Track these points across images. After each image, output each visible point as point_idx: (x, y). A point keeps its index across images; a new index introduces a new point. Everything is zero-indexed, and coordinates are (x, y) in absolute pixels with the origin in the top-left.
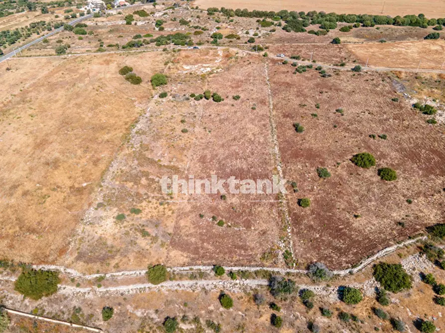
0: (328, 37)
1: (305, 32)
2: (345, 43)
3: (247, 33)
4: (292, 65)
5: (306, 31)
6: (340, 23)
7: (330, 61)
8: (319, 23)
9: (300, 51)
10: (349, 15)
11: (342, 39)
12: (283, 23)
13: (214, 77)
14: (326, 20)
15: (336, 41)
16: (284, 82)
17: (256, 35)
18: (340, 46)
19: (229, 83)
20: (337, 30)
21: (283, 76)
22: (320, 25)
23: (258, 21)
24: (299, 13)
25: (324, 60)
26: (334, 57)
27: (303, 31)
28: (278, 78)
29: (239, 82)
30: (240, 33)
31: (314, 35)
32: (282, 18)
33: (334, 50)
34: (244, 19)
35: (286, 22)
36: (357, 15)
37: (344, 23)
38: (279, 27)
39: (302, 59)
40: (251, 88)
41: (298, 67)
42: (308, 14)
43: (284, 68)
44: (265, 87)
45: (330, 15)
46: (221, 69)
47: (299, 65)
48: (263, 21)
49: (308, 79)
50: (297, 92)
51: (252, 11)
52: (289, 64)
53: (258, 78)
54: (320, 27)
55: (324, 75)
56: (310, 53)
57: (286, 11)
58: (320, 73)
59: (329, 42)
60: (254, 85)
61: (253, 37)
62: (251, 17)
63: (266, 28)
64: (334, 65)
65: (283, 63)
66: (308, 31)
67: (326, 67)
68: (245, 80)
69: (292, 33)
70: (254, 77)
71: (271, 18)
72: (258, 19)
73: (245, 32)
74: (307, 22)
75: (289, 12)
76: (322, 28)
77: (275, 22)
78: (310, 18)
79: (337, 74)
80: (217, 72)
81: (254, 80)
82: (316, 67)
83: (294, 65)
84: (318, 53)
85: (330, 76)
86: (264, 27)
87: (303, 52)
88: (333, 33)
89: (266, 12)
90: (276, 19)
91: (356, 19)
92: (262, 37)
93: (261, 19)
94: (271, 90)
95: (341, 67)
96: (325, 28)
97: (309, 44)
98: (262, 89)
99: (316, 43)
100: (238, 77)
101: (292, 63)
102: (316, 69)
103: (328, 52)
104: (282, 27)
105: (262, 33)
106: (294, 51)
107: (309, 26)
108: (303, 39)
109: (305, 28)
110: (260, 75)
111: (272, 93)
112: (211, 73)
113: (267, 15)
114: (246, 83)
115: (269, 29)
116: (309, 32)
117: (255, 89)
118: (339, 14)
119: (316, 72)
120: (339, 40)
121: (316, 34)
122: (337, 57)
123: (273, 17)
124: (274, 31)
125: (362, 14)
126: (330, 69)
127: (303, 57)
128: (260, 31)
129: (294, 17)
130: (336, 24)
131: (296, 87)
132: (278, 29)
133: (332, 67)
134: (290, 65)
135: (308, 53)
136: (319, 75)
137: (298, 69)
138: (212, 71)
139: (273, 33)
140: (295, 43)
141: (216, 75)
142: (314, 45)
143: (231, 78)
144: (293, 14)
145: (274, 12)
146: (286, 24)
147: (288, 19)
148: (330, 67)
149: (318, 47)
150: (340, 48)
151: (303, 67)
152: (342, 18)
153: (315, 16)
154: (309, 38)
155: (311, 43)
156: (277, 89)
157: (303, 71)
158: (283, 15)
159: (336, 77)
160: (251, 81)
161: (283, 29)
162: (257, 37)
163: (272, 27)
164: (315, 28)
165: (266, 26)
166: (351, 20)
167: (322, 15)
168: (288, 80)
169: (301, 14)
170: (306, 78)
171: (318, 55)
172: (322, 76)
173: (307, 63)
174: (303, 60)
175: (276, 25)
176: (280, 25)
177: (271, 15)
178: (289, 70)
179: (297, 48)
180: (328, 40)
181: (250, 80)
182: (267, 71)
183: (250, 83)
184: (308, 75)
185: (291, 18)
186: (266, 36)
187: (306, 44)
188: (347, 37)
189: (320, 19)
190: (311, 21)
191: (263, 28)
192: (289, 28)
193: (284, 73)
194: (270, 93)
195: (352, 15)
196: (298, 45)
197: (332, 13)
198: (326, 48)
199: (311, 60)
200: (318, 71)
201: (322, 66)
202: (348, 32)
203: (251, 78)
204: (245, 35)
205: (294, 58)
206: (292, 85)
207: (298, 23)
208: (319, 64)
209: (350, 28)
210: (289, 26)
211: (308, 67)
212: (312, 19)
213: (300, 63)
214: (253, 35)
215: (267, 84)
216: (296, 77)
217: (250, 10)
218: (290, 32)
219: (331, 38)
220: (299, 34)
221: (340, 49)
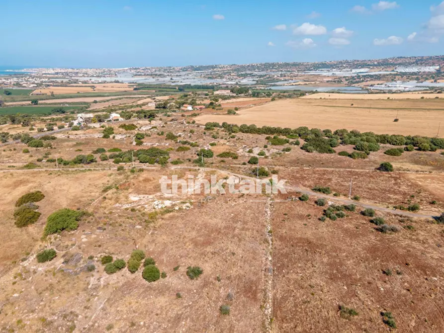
0: (369, 162)
1: (334, 154)
2: (399, 170)
3: (250, 151)
4: (316, 202)
5: (335, 152)
6: (382, 145)
7: (385, 200)
8: (351, 143)
9: (330, 180)
10: (394, 135)
11: (395, 165)
12: (302, 142)
13: (171, 218)
14: (362, 140)
15: (385, 167)
16: (301, 238)
17: (261, 154)
18: (394, 175)
19: (194, 234)
20: (380, 152)
21: (299, 224)
22: (354, 146)
23: (267, 138)
24: (324, 131)
25: (373, 198)
26: (389, 191)
27: (330, 151)
28: (290, 229)
29: (212, 232)
30: (240, 152)
31: (348, 158)
32: (300, 136)
33: (383, 181)
34: (251, 135)
35: (306, 140)
36: (405, 136)
37: (388, 145)
38: (296, 146)
39: (334, 193)
40: (232, 247)
41: (329, 209)
42: (336, 133)
43: (301, 209)
44: (261, 248)
45: (366, 134)
46: (188, 204)
47: (330, 203)
48: (274, 138)
49: (353, 235)
50: (330, 264)
51: (261, 127)
52: (310, 200)
53: (249, 226)
54: (354, 148)
55: (380, 227)
56: (346, 184)
57: (305, 128)
58: (372, 221)
59: (373, 168)
60: (240, 240)
61: (258, 156)
62: (260, 134)
63: (278, 147)
64: (396, 208)
65: (300, 198)
66: (338, 151)
67: (381, 210)
68: (225, 228)
69: (315, 154)
70: (245, 223)
71: (285, 135)
72: (268, 136)
73: (248, 150)
74: (335, 140)
75: (310, 129)
76: (358, 149)
77: (291, 140)
78: (339, 137)
79: (409, 227)
80: (180, 209)
81: (243, 229)
82: (363, 210)
83: (320, 203)
84: (359, 184)
85: (393, 230)
86: (275, 145)
87: (334, 180)
88: (377, 157)
89: (279, 128)
90: (292, 136)
91: (405, 141)
92: (270, 158)
93: (272, 136)
94: (274, 256)
95: (411, 212)
96: (363, 150)
97: (342, 170)
98: (254, 253)
99: (352, 168)
100: (213, 222)
101: (316, 198)
102: (363, 213)
103: (377, 183)
104: (301, 145)
105: (271, 152)
106: (320, 179)
107: (339, 147)
108: (333, 162)
109: (333, 148)
110: (255, 219)
111: (274, 265)
112: (168, 210)
113: (281, 132)
114: (226, 234)
115: (282, 147)
116: (340, 154)
117: (240, 252)
118: (380, 134)
119: (363, 220)
120: (391, 166)
121: (350, 156)
122: (395, 194)
123: (289, 134)
124: (288, 150)
125: (412, 135)
126: (389, 214)
127: (334, 190)
128: (268, 150)
129: (317, 135)
130: (379, 146)
131: (327, 253)
132: (295, 148)
133: (391, 210)
134: (313, 203)
135: (343, 183)
136: (371, 227)
137: (328, 212)
138: (173, 205)
139: (286, 153)
140: (320, 167)
141: (176, 214)
142: (350, 172)
143: (200, 222)
144: (316, 133)
145: (290, 129)
146: (306, 143)
147: (309, 136)
148: (388, 210)
149: (357, 174)
150: (396, 179)
151: (338, 209)
152: (384, 139)
153: (345, 135)
154: (340, 161)
155: (345, 168)
156: (286, 255)
157: (338, 215)
158: (301, 133)
159: (408, 233)
160: (237, 231)
161: (302, 148)
162: (263, 157)
163: (287, 145)
164: (349, 149)
165: (278, 145)
166: (398, 142)
167: (355, 134)
168: (309, 234)
169: (327, 132)
170: (346, 231)
171: (359, 187)
172: (377, 229)
173: (342, 201)
174: (334, 195)
175: (292, 143)
176: (297, 143)
177: (286, 132)
178: (312, 212)
179: (324, 174)
180: (372, 166)
181: (234, 229)
182: (269, 212)
183: (233, 237)
184: (350, 226)
185: (313, 135)
186: (276, 157)
187: (337, 170)
188: (399, 162)
189: (353, 139)
190: (340, 141)
191: (274, 146)
192: (309, 148)
193: (301, 217)
194: (269, 265)
195: (399, 136)
196: (325, 171)
197: (369, 133)
198: (371, 177)
199: (350, 197)
200: (366, 217)
201: (373, 208)
202: (398, 155)
203: (239, 225)
204: (247, 154)
205: (319, 190)
206: (318, 247)
207: (323, 142)
208: (366, 204)
209: (401, 151)
210: (311, 145)
211: (346, 208)
212: (341, 139)
213: (331, 200)
214: (258, 155)
215: (266, 241)
216: (325, 229)
217: (259, 126)
218: (312, 152)
219: (375, 162)
220: (325, 156)
221: (395, 180)
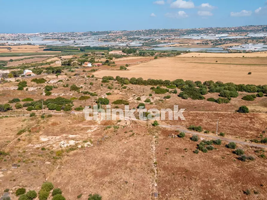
0: (231, 106)
1: (204, 100)
2: (253, 112)
3: (139, 99)
4: (191, 139)
5: (205, 98)
6: (240, 92)
7: (243, 135)
8: (217, 91)
9: (201, 120)
10: (248, 85)
11: (250, 108)
12: (179, 91)
13: (75, 155)
14: (225, 89)
15: (243, 110)
16: (180, 168)
17: (147, 101)
18: (249, 116)
19: (94, 167)
20: (239, 98)
21: (178, 157)
22: (219, 94)
23: (152, 88)
24: (195, 82)
25: (235, 134)
26: (246, 128)
27: (201, 98)
28: (171, 161)
29: (109, 165)
30: (131, 99)
31: (215, 103)
32: (177, 86)
33: (242, 120)
34: (139, 86)
35: (182, 89)
36: (257, 85)
37: (244, 92)
38: (174, 94)
39: (205, 130)
40: (125, 177)
41: (201, 144)
42: (205, 83)
43: (179, 144)
44: (149, 177)
45: (228, 84)
46: (89, 143)
47: (202, 139)
48: (157, 88)
49: (220, 164)
50: (203, 188)
51: (147, 80)
52: (186, 137)
53: (139, 158)
54: (219, 95)
55: (240, 156)
56: (214, 123)
57: (181, 80)
58: (234, 152)
59: (234, 110)
60: (131, 171)
61: (144, 103)
62: (146, 85)
63: (160, 95)
64: (252, 141)
65: (178, 136)
66: (207, 98)
67: (241, 143)
68: (120, 161)
69: (189, 100)
70: (136, 157)
71: (166, 86)
72: (152, 86)
73: (137, 98)
74: (204, 90)
75: (185, 81)
76: (222, 96)
77: (170, 90)
78: (207, 87)
79: (262, 156)
80: (82, 147)
81: (133, 162)
82: (228, 143)
83: (194, 139)
84: (224, 124)
85: (251, 159)
86: (158, 93)
87: (204, 121)
88: (236, 102)
89: (161, 80)
90: (171, 87)
91: (257, 89)
92: (154, 104)
93: (156, 87)
94: (158, 184)
95: (263, 144)
96: (226, 97)
97: (210, 112)
98: (143, 181)
99: (218, 111)
100: (111, 156)
101: (191, 135)
102: (227, 146)
103: (237, 122)
104: (178, 94)
105: (155, 99)
106: (193, 120)
107: (207, 94)
108: (203, 107)
109: (203, 96)
110: (144, 154)
111: (159, 190)
112: (72, 148)
113: (162, 84)
114: (120, 167)
115: (163, 95)
116: (208, 100)
117: (131, 180)
118: (238, 84)
119: (228, 152)
120: (247, 109)
121: (216, 101)
122: (251, 130)
123: (169, 85)
124: (168, 97)
125: (262, 85)
126: (247, 146)
127: (205, 128)
128: (153, 98)
129: (190, 86)
130: (238, 94)
131: (200, 179)
132: (174, 96)
133: (248, 143)
134: (189, 139)
135: (211, 123)
136: (233, 157)
137: (201, 146)
138: (77, 144)
139: (167, 100)
140: (193, 110)
141: (79, 151)
142: (216, 113)
143: (99, 157)
144: (189, 83)
145: (169, 81)
146: (182, 91)
147: (184, 86)
148: (246, 143)
149: (222, 115)
150: (251, 118)
151: (208, 143)
152: (241, 88)
153: (212, 85)
154: (209, 106)
155: (213, 111)
156: (168, 182)
157: (209, 148)
158: (178, 84)
159: (261, 161)
160: (129, 164)
161: (179, 96)
162: (149, 103)
163: (167, 94)
164: (215, 96)
165: (160, 93)
166: (252, 90)
167: (219, 84)
168: (186, 164)
169: (198, 83)
170: (215, 160)
171: (224, 126)
172: (238, 159)
173: (212, 137)
174: (205, 132)
175: (171, 92)
176: (175, 92)
177: (167, 83)
178: (188, 146)
179: (197, 116)
180: (233, 109)
181: (127, 162)
182: (154, 148)
183: (126, 169)
184: (217, 156)
185: (187, 86)
186: (159, 103)
187: (207, 112)
188: (253, 106)
189: (218, 88)
190: (208, 90)
191: (157, 95)
192: (184, 95)
193: (180, 151)
194: (155, 191)
195: (252, 85)
196: (197, 113)
197: (230, 83)
198: (233, 117)
199: (217, 133)
200: (230, 150)
201: (235, 142)
202: (252, 100)
203: (130, 159)
204: (136, 101)
205: (193, 129)
206: (193, 174)
207: (195, 91)
208: (230, 139)
209: (254, 97)
210: (186, 94)
211: (214, 142)
212: (209, 88)
213: (202, 137)
214: (145, 102)
215: (152, 171)
216: (199, 159)
217: (145, 79)
218: (186, 99)
219: (235, 106)
220: (197, 101)
221: (251, 120)
